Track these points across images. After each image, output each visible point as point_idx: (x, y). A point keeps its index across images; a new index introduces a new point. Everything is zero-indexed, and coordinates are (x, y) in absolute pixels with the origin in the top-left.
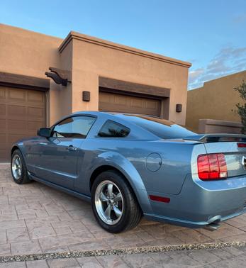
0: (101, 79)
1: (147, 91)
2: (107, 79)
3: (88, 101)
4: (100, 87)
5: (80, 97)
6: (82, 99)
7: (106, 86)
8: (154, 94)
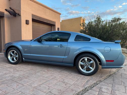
0: (33, 15)
1: (48, 21)
2: (35, 15)
3: (28, 24)
4: (32, 19)
5: (25, 22)
6: (25, 23)
7: (34, 18)
8: (51, 23)
